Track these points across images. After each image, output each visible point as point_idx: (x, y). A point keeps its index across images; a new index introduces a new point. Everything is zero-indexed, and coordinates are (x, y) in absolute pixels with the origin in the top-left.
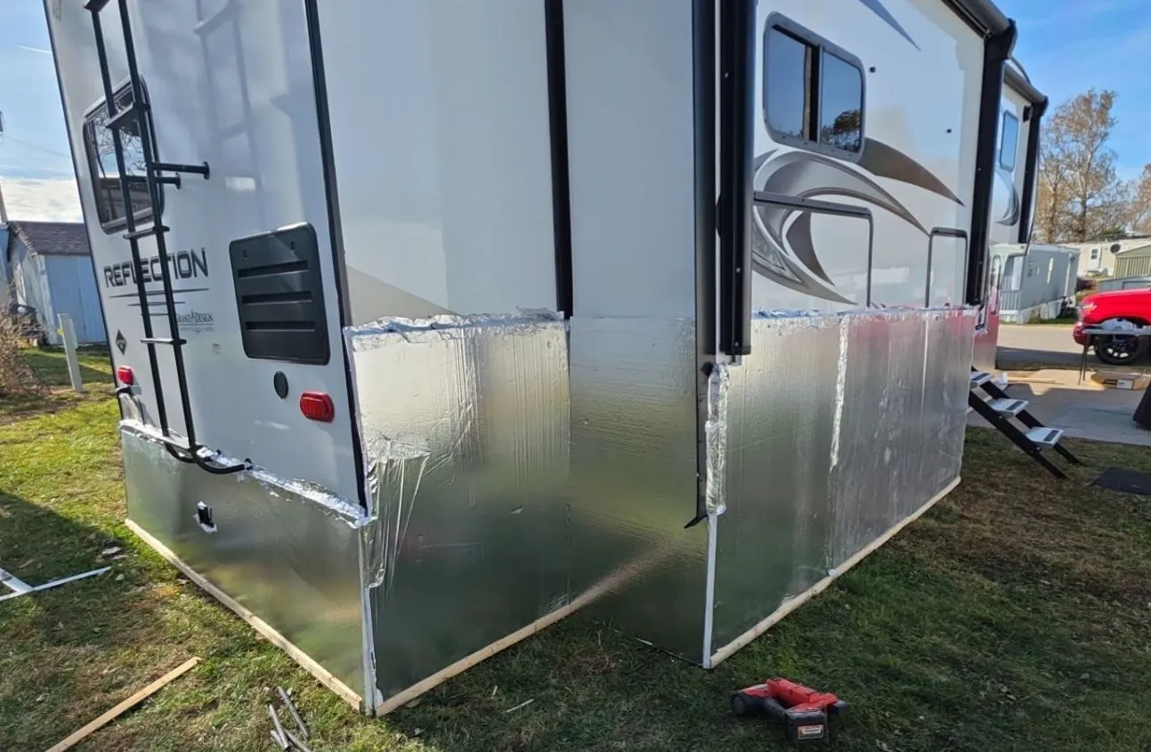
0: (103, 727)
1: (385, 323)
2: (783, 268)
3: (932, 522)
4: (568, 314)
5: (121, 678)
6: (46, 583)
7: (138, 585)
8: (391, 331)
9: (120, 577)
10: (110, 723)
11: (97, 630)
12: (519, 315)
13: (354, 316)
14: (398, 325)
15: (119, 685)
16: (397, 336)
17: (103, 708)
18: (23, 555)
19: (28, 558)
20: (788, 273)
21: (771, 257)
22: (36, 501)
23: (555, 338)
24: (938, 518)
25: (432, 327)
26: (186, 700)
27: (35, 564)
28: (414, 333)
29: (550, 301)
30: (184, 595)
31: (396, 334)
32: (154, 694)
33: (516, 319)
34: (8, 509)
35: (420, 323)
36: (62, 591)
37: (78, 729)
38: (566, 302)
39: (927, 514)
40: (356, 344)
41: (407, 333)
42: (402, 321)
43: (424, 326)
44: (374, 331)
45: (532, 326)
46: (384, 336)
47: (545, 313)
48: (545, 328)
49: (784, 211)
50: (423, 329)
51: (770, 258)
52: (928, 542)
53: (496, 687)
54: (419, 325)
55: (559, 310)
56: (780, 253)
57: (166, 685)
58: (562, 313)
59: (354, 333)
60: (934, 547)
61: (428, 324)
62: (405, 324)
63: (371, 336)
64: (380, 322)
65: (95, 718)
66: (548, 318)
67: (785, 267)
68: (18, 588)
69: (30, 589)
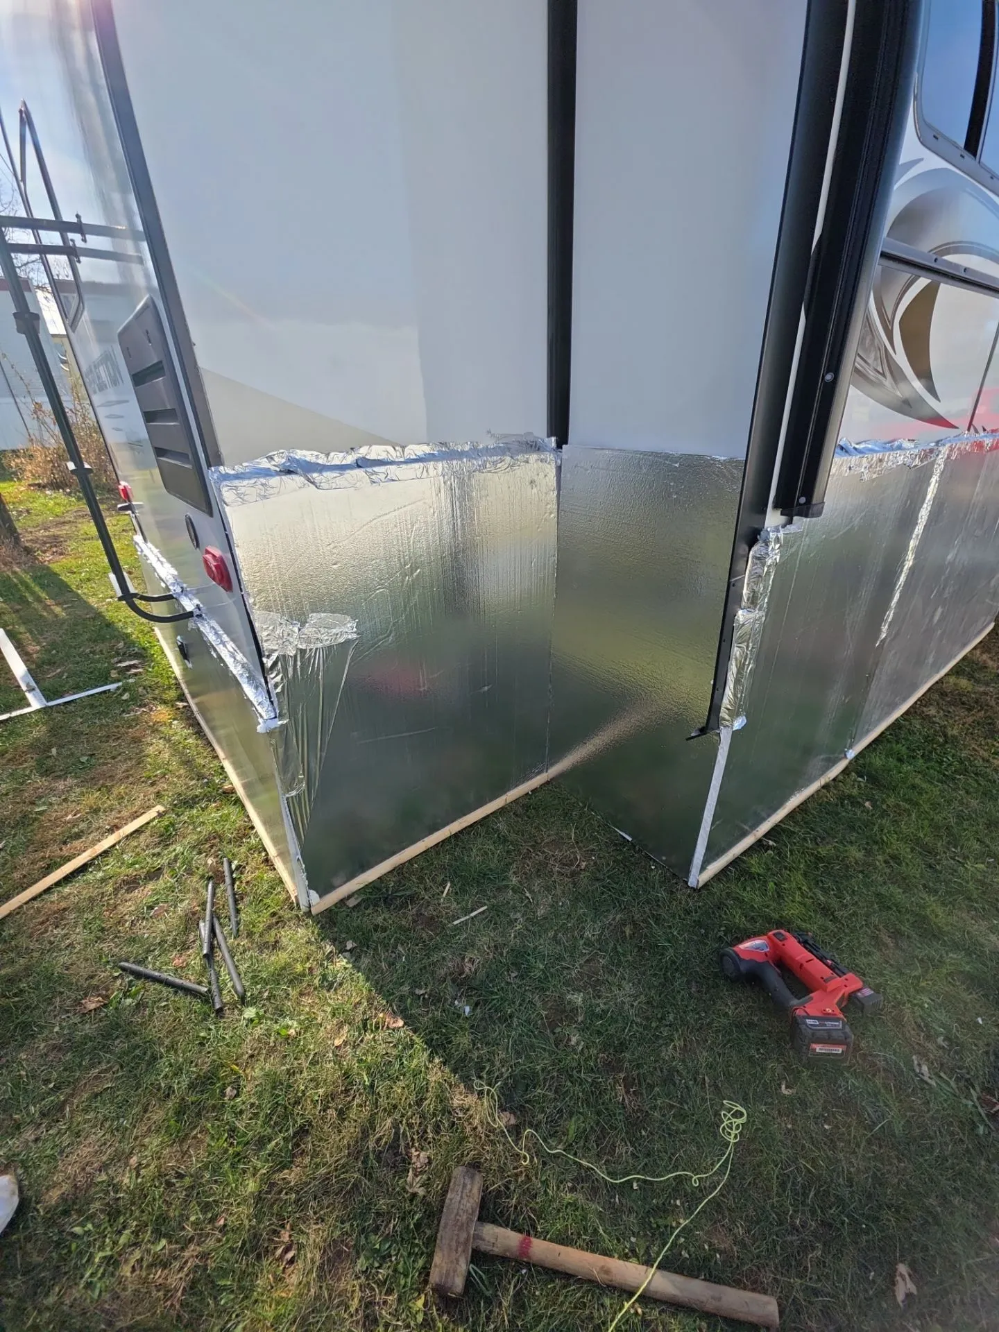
0: (40, 895)
1: (279, 461)
3: (964, 682)
4: (562, 440)
5: (83, 826)
6: (62, 697)
7: (140, 706)
8: (289, 472)
9: (126, 696)
10: (48, 891)
11: (84, 759)
12: (492, 444)
14: (300, 463)
15: (78, 836)
16: (298, 480)
17: (49, 869)
18: (54, 663)
19: (59, 666)
20: (888, 382)
21: (872, 355)
22: (92, 601)
23: (542, 475)
24: (970, 677)
25: (360, 464)
26: (133, 864)
27: (60, 675)
28: (327, 474)
29: (538, 423)
30: (175, 722)
31: (294, 476)
32: (105, 853)
33: (487, 449)
34: (65, 609)
35: (337, 458)
36: (71, 708)
37: (18, 894)
38: (559, 425)
39: (957, 671)
40: (228, 494)
41: (315, 475)
42: (308, 456)
43: (344, 462)
44: (267, 473)
45: (508, 459)
46: (274, 481)
47: (530, 439)
48: (527, 462)
49: (907, 277)
50: (342, 468)
51: (872, 358)
52: (964, 713)
53: (449, 885)
54: (336, 462)
55: (550, 435)
57: (119, 842)
58: (553, 439)
59: (226, 477)
60: (970, 720)
61: (350, 459)
62: (313, 460)
63: (253, 481)
64: (270, 458)
65: (40, 879)
66: (535, 447)
68: (35, 702)
69: (45, 703)
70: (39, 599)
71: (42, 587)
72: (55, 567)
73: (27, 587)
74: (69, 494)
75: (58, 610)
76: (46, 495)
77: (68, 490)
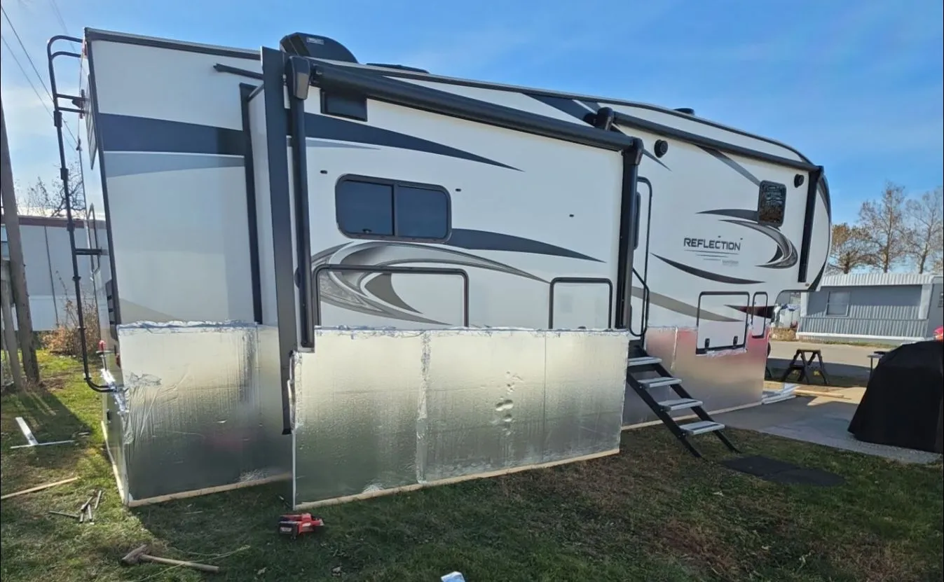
1: (140, 324)
2: (362, 304)
5: (43, 480)
6: (47, 443)
7: (82, 448)
8: (142, 328)
9: (77, 445)
11: (50, 462)
13: (122, 319)
14: (146, 325)
15: (41, 482)
16: (145, 330)
18: (45, 431)
19: (47, 432)
20: (367, 306)
25: (170, 326)
27: (47, 435)
28: (155, 329)
30: (97, 454)
32: (52, 487)
34: (57, 412)
35: (160, 324)
38: (258, 318)
40: (121, 333)
41: (151, 329)
42: (150, 323)
44: (135, 327)
46: (136, 330)
49: (361, 274)
50: (162, 327)
51: (349, 299)
56: (359, 296)
57: (59, 485)
58: (256, 323)
59: (122, 328)
61: (165, 325)
62: (152, 324)
64: (137, 323)
65: (24, 490)
66: (246, 325)
67: (364, 303)
68: (32, 443)
69: (37, 444)
70: (43, 407)
71: (47, 402)
72: (56, 394)
73: (38, 402)
74: (75, 358)
75: (52, 412)
76: (60, 359)
77: (74, 356)
